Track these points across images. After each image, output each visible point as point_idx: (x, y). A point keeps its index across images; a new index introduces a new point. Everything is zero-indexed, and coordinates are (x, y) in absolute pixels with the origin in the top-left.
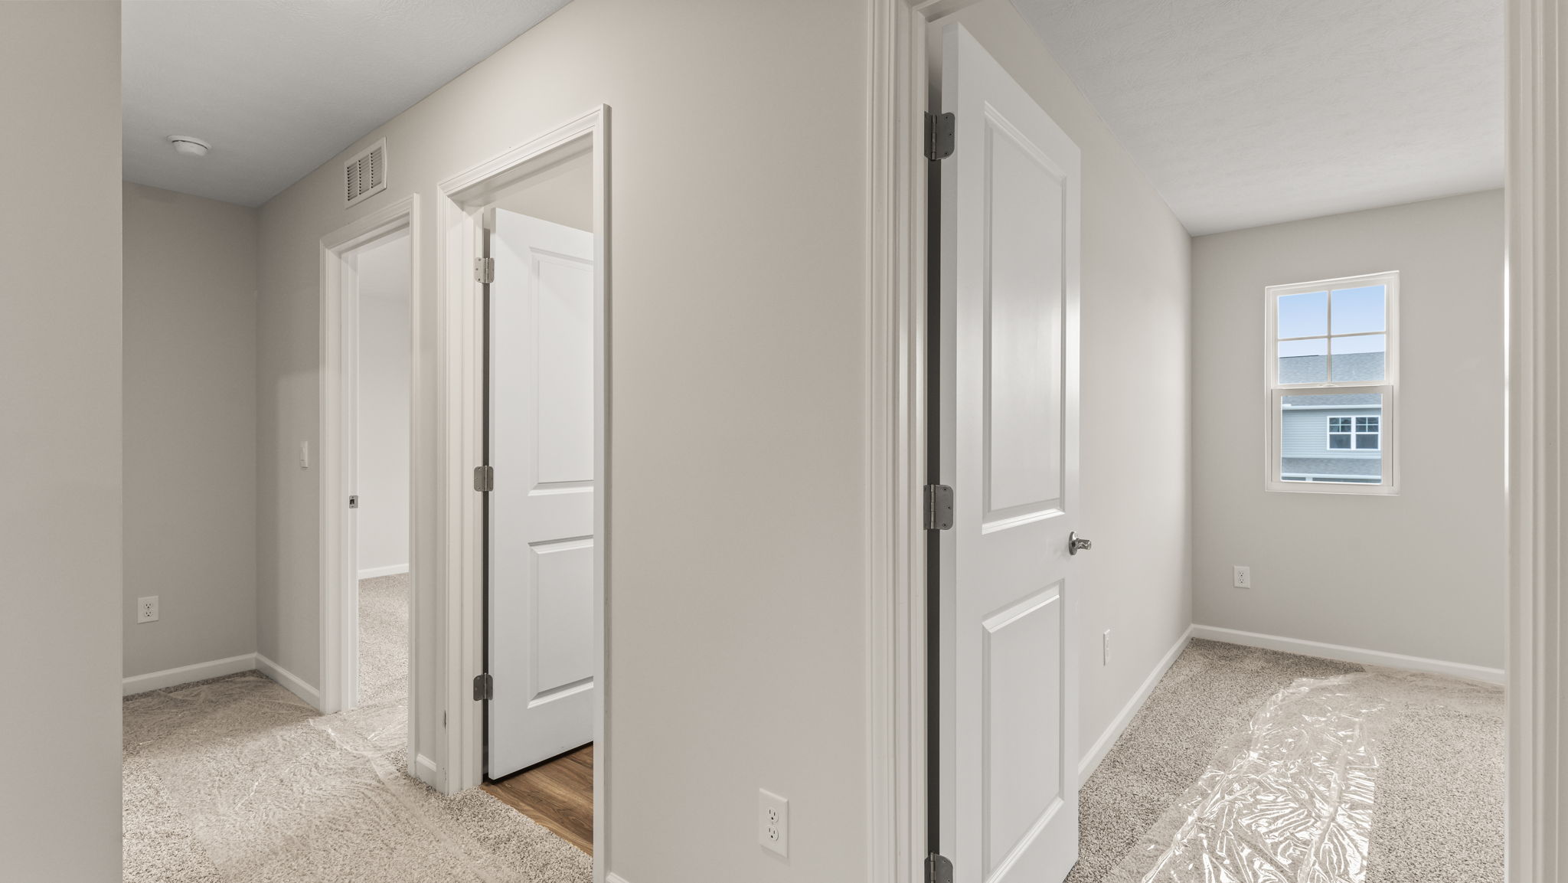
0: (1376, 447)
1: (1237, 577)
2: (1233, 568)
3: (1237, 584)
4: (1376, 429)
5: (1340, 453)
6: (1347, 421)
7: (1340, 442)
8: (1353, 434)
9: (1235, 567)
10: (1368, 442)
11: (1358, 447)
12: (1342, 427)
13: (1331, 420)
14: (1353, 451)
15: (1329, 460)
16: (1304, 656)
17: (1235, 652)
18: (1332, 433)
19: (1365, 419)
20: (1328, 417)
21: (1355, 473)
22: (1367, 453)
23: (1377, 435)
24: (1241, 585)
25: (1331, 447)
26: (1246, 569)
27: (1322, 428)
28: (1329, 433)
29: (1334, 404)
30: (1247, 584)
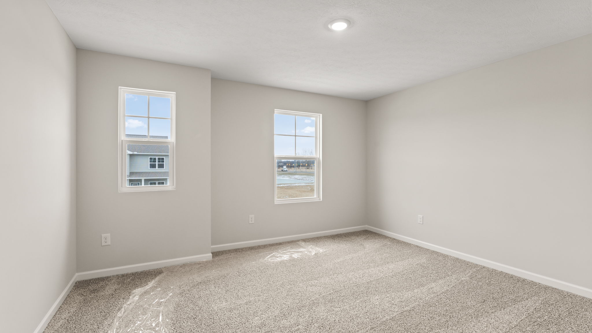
0: (164, 168)
1: (103, 240)
2: (101, 236)
3: (103, 244)
4: (163, 162)
5: (153, 170)
6: (155, 159)
7: (153, 166)
8: (157, 163)
9: (102, 235)
10: (161, 166)
11: (158, 168)
12: (154, 161)
13: (150, 158)
14: (157, 169)
15: (150, 173)
16: (137, 273)
17: (101, 283)
18: (150, 163)
19: (160, 158)
20: (149, 157)
21: (158, 177)
22: (161, 170)
23: (164, 164)
24: (106, 244)
25: (150, 168)
26: (108, 235)
27: (147, 162)
28: (149, 163)
29: (151, 153)
30: (109, 243)
